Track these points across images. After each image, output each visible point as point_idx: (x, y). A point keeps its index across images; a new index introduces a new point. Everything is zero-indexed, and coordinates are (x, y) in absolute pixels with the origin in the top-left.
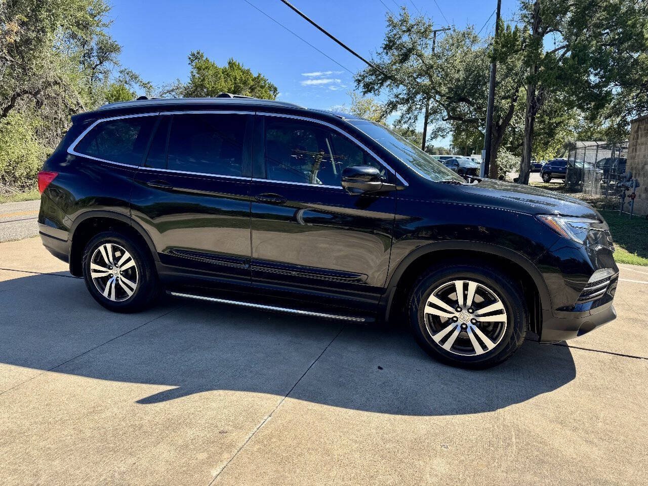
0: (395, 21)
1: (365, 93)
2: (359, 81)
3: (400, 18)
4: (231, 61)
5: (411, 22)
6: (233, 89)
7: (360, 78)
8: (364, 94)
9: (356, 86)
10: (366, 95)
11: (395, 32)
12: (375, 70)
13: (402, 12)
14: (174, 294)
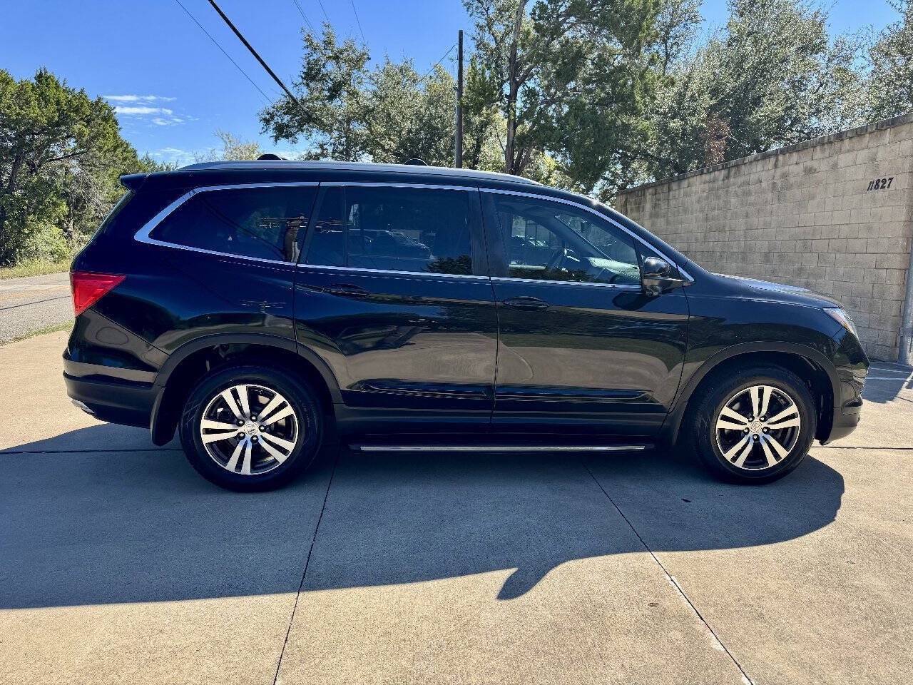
0: (315, 42)
1: (277, 138)
2: (267, 121)
3: (323, 38)
4: (43, 72)
5: (339, 44)
6: (56, 119)
7: (268, 117)
8: (276, 140)
9: (263, 128)
10: (278, 141)
11: (315, 56)
12: (292, 106)
13: (326, 31)
14: (363, 448)
